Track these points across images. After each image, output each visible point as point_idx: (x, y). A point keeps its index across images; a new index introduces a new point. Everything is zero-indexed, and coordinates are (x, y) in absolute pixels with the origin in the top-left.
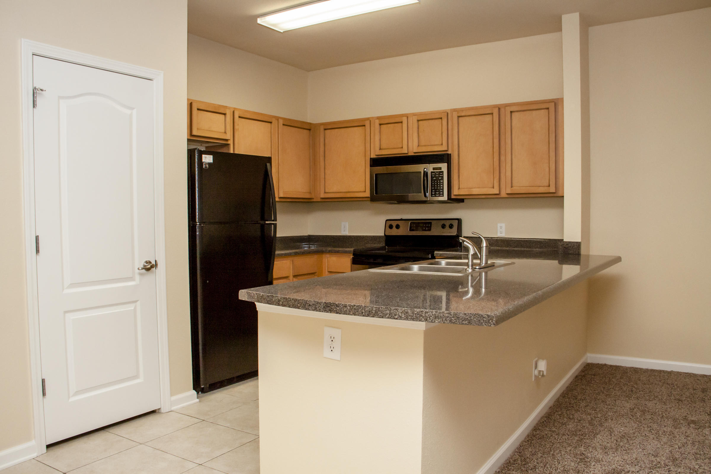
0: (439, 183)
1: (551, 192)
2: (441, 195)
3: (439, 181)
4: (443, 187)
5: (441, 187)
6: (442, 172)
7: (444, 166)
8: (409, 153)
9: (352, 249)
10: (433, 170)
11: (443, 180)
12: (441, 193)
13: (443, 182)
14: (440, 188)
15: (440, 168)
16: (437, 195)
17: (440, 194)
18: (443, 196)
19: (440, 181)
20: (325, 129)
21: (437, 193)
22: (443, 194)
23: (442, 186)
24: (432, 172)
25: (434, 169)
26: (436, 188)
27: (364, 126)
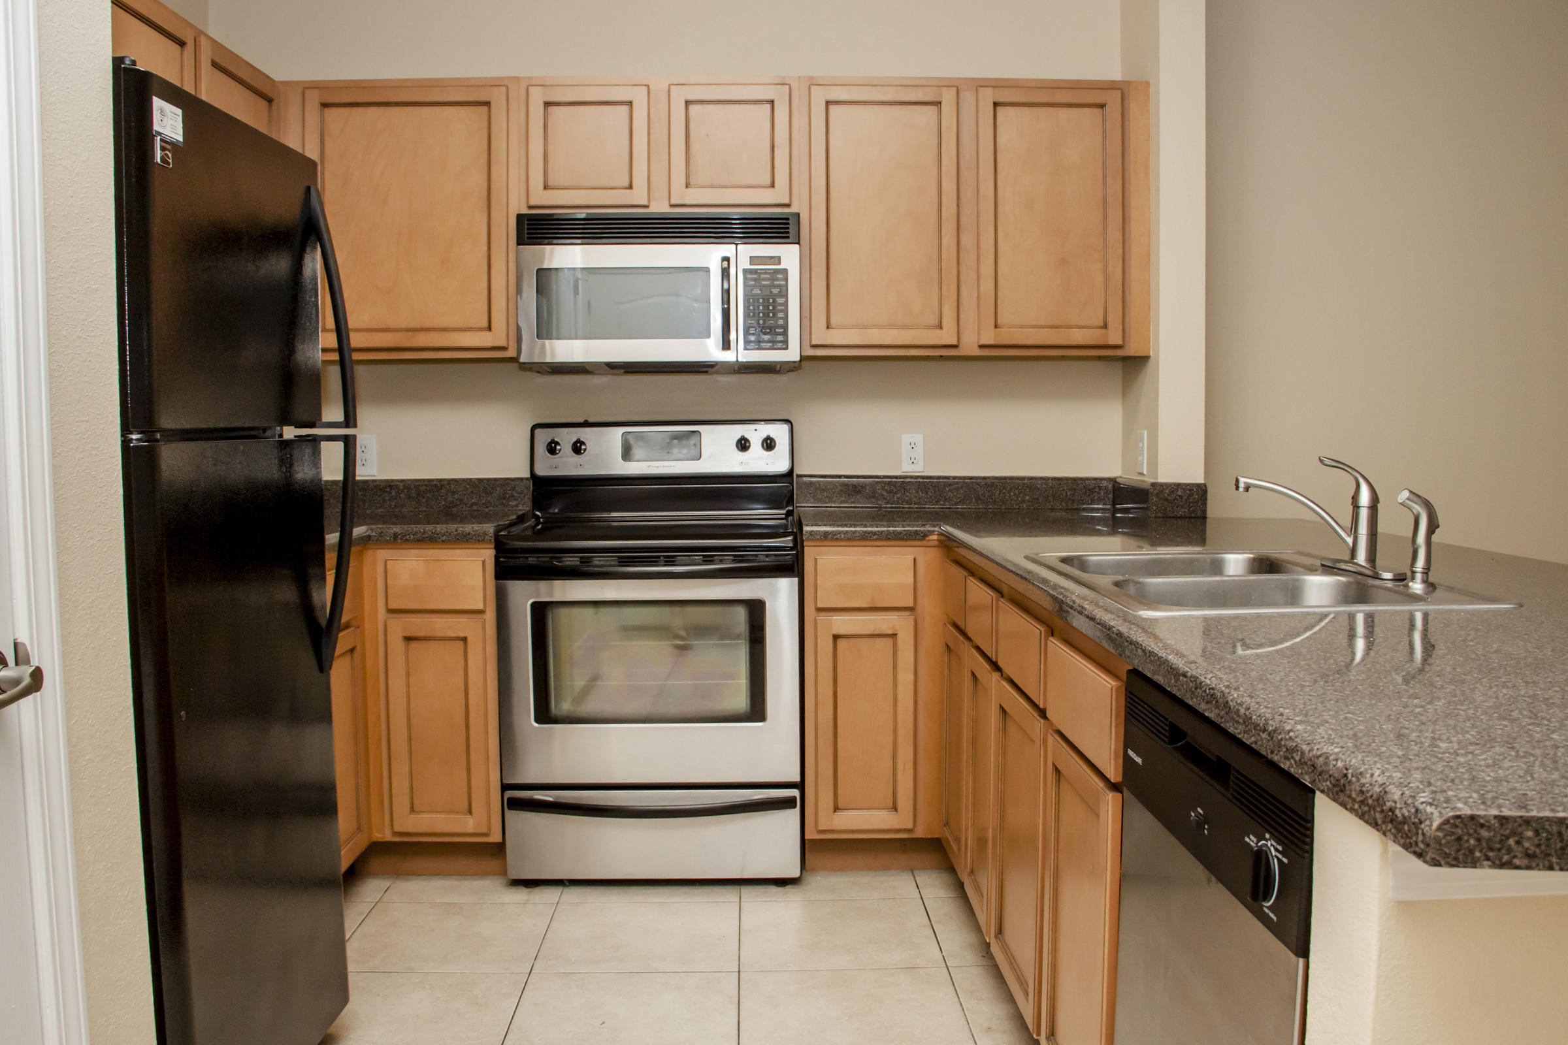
0: (771, 308)
1: (1111, 343)
2: (779, 345)
3: (771, 301)
4: (786, 319)
5: (781, 318)
6: (785, 271)
7: (788, 255)
8: (651, 207)
9: (490, 528)
10: (751, 264)
11: (786, 296)
12: (780, 338)
13: (786, 304)
14: (776, 321)
15: (777, 260)
16: (763, 345)
17: (773, 342)
18: (787, 348)
19: (774, 301)
20: (325, 105)
21: (766, 337)
22: (786, 342)
23: (781, 315)
24: (745, 271)
25: (754, 260)
26: (761, 322)
27: (487, 104)
